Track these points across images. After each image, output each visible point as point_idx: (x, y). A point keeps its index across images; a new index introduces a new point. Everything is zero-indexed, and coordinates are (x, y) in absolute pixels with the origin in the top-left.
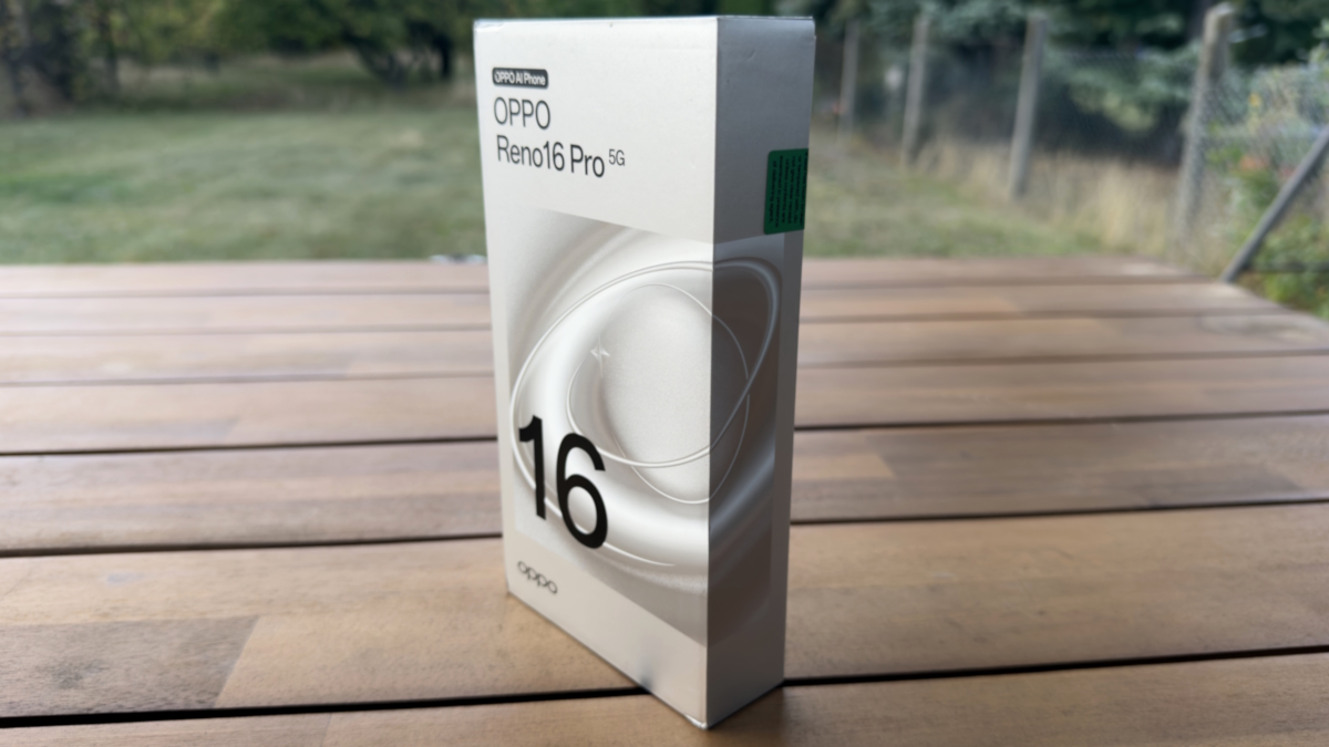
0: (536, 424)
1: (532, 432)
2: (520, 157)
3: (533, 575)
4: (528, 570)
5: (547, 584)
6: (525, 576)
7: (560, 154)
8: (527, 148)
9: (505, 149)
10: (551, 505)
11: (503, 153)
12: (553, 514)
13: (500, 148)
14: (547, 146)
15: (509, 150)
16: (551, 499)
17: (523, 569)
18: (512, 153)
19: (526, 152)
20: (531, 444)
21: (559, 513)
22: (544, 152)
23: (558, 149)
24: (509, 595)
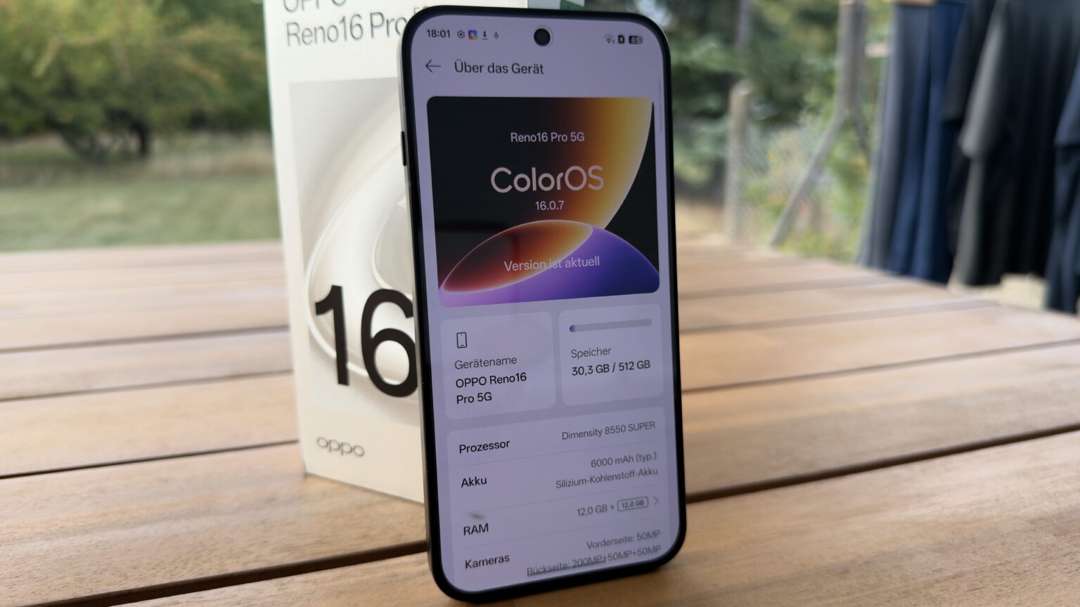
0: (336, 293)
1: (332, 302)
2: (313, 38)
3: (334, 446)
4: (328, 443)
5: (352, 450)
6: (326, 450)
7: (360, 25)
8: (321, 28)
9: (295, 34)
10: (356, 367)
11: (293, 39)
12: (358, 377)
13: (288, 34)
14: (343, 20)
15: (300, 35)
16: (355, 363)
17: (323, 443)
18: (303, 35)
19: (320, 33)
20: (330, 315)
21: (365, 373)
22: (341, 27)
23: (356, 20)
24: (307, 475)
